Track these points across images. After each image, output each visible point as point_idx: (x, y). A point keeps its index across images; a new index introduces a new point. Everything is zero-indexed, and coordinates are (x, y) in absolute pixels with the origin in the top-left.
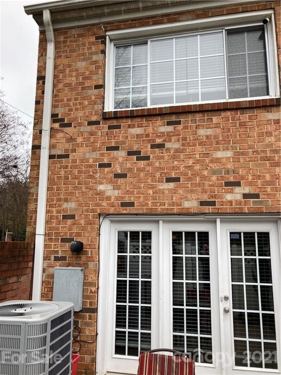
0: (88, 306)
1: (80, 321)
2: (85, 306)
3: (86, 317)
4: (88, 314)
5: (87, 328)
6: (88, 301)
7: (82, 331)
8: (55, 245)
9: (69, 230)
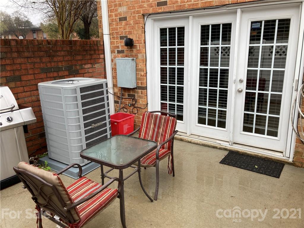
0: (140, 85)
1: (136, 94)
2: (138, 85)
3: (139, 92)
4: (140, 90)
5: (140, 99)
6: (140, 82)
7: (137, 101)
8: (117, 42)
9: (124, 30)
